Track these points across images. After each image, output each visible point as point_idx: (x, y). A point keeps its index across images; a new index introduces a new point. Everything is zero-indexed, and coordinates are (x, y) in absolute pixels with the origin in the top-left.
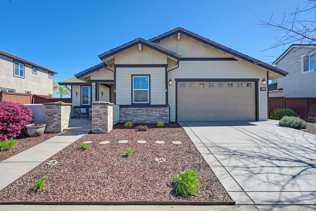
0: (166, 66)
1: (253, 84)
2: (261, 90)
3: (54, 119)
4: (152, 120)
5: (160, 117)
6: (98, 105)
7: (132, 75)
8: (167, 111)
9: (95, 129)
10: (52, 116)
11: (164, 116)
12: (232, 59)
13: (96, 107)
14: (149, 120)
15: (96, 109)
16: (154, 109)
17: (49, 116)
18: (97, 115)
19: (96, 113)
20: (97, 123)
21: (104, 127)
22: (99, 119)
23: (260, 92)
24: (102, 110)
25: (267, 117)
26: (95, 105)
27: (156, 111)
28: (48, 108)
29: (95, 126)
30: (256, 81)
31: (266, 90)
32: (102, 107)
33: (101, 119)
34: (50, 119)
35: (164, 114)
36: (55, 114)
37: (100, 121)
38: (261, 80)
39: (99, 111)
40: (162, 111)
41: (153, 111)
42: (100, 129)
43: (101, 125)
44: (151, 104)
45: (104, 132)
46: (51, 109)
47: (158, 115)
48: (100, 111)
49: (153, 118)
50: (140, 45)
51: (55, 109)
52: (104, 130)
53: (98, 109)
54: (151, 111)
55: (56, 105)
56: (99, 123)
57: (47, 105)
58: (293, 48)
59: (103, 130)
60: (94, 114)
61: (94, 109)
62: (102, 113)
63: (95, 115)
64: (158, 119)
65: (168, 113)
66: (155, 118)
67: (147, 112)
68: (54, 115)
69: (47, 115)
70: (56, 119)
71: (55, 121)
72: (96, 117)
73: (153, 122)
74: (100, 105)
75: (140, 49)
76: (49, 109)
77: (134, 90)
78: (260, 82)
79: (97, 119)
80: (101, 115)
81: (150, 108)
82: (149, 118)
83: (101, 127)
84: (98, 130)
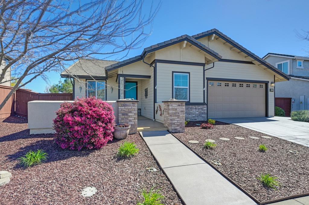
0: (203, 65)
1: (264, 85)
2: (270, 91)
3: (129, 118)
4: (192, 118)
5: (199, 115)
6: (176, 103)
7: (173, 72)
8: (205, 109)
9: (173, 128)
10: (127, 115)
11: (203, 114)
12: (250, 63)
13: (174, 105)
14: (189, 118)
15: (174, 107)
16: (194, 107)
17: (123, 115)
18: (175, 113)
19: (174, 112)
20: (175, 121)
21: (181, 125)
22: (176, 117)
23: (269, 93)
24: (179, 108)
25: (273, 114)
26: (173, 103)
27: (196, 109)
28: (122, 106)
29: (173, 126)
30: (267, 83)
31: (273, 91)
32: (179, 105)
33: (178, 118)
34: (125, 119)
35: (203, 111)
36: (130, 112)
37: (178, 119)
38: (270, 82)
39: (176, 109)
40: (202, 109)
41: (193, 109)
42: (178, 128)
43: (178, 123)
44: (191, 102)
45: (181, 131)
46: (126, 107)
47: (197, 113)
48: (178, 109)
49: (193, 115)
50: (186, 42)
51: (130, 107)
52: (182, 129)
53: (176, 107)
54: (191, 109)
55: (131, 103)
56: (176, 122)
57: (122, 102)
58: (269, 56)
59: (180, 129)
60: (171, 113)
61: (172, 107)
62: (179, 112)
63: (173, 113)
64: (197, 117)
65: (206, 111)
66: (194, 115)
67: (187, 110)
68: (129, 114)
69: (121, 114)
70: (131, 119)
71: (130, 121)
72: (173, 115)
73: (192, 119)
74: (178, 103)
75: (184, 46)
76: (124, 107)
77: (174, 87)
78: (269, 84)
79: (175, 117)
80: (179, 113)
81: (191, 106)
82: (189, 115)
83: (178, 125)
84: (175, 129)
